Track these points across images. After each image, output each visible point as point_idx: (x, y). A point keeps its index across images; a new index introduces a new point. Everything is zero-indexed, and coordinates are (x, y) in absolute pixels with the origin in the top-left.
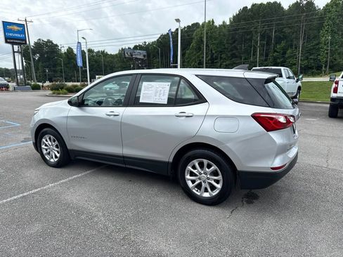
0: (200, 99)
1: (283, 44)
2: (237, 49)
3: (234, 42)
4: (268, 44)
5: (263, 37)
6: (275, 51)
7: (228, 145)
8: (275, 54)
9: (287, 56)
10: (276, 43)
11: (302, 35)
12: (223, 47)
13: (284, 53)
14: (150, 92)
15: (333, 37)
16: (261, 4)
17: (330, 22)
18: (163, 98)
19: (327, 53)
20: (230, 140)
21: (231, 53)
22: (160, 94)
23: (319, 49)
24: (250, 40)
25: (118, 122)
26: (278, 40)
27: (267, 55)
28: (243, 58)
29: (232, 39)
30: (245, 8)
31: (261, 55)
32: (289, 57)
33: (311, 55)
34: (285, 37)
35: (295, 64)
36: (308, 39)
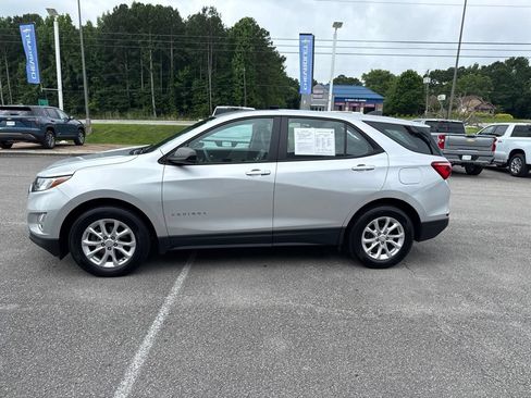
0: (376, 149)
1: (186, 71)
2: (117, 71)
3: (111, 59)
4: (165, 68)
5: (156, 56)
6: (176, 80)
7: (415, 197)
8: (177, 84)
9: (193, 88)
10: (177, 69)
11: (209, 62)
12: (93, 65)
13: (190, 84)
14: (308, 141)
15: (247, 69)
16: (149, 6)
17: (242, 49)
18: (328, 148)
19: (242, 90)
20: (416, 191)
21: (107, 75)
22: (324, 143)
23: (232, 82)
24: (137, 58)
25: (269, 183)
26: (180, 65)
27: (165, 85)
28: (128, 86)
29: (107, 53)
30: (123, 7)
31: (157, 83)
32: (197, 91)
33: (224, 89)
34: (188, 62)
35: (205, 102)
36: (218, 67)
